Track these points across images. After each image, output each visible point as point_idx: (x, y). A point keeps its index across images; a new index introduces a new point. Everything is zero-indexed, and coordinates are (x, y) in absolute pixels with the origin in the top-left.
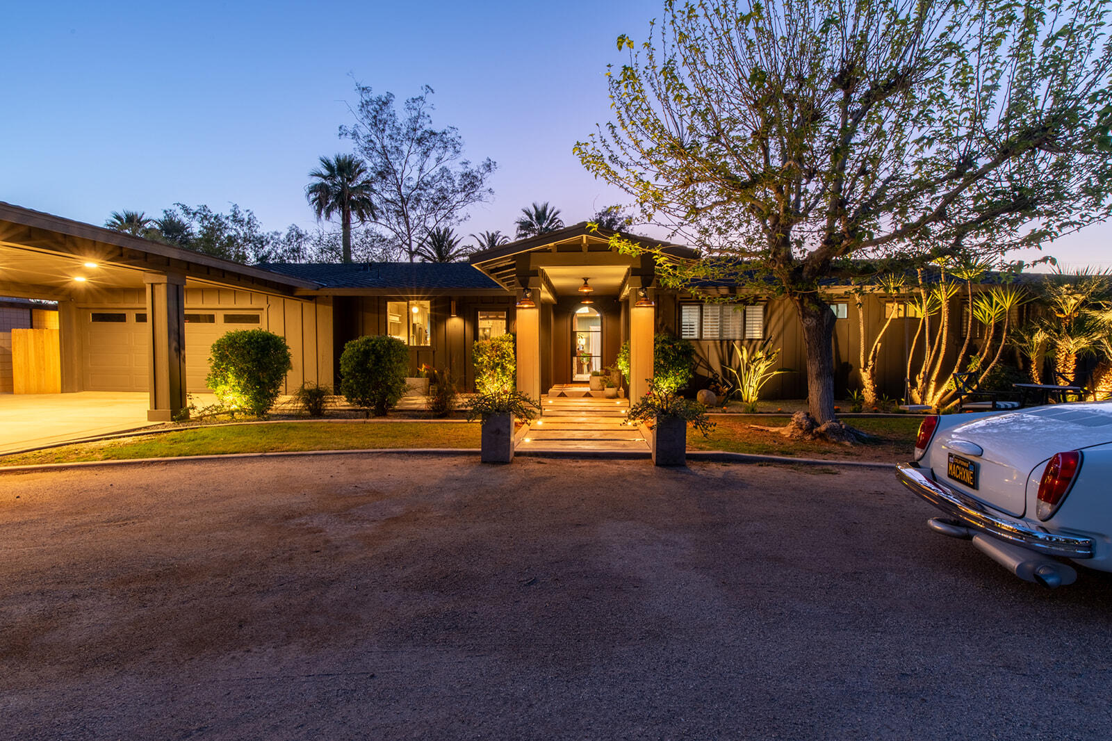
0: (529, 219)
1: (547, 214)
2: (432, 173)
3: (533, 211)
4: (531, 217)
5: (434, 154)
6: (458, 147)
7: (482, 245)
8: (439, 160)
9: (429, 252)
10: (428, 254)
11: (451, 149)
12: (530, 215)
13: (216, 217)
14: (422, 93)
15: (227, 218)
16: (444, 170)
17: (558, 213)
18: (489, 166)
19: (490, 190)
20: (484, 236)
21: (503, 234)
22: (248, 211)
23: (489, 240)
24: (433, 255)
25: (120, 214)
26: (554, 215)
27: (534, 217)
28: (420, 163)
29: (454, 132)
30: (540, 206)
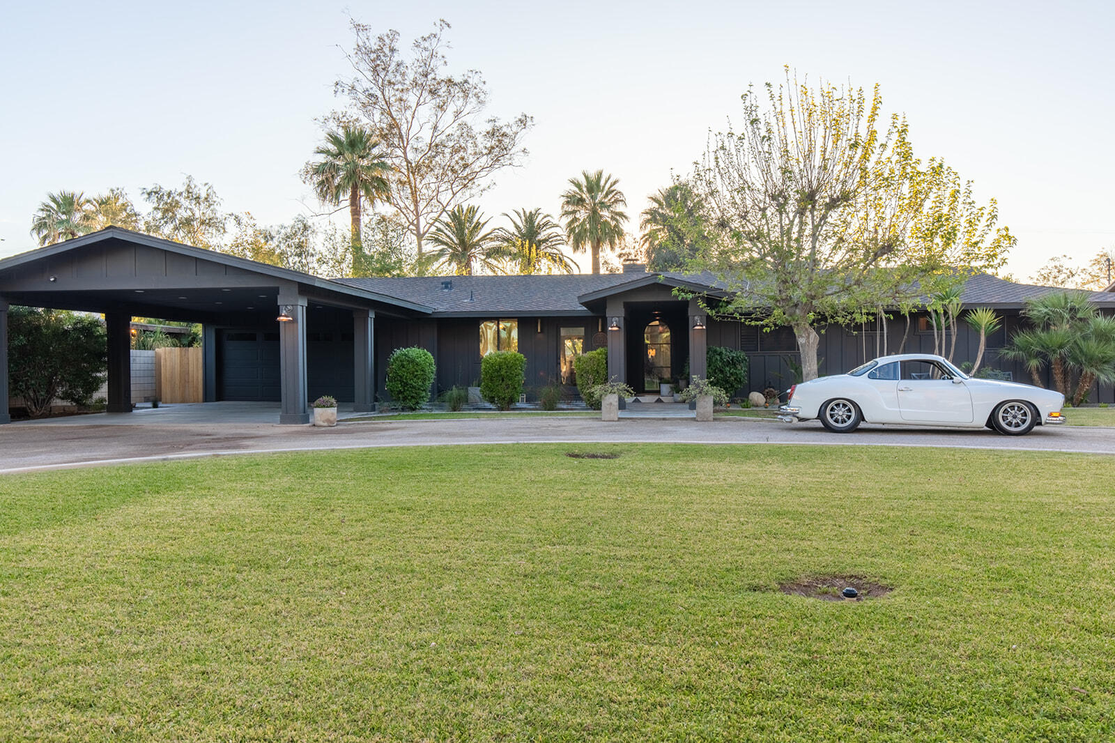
0: (576, 190)
1: (602, 183)
2: (448, 132)
3: (583, 182)
4: (580, 189)
5: (451, 109)
6: (482, 97)
7: (517, 227)
8: (458, 114)
9: (448, 237)
10: (446, 239)
11: (473, 100)
12: (578, 186)
13: (169, 195)
14: (436, 30)
15: (181, 194)
16: (463, 126)
17: (615, 183)
18: (523, 122)
19: (524, 151)
20: (518, 214)
21: (544, 211)
22: (206, 184)
23: (526, 220)
24: (451, 239)
25: (56, 196)
26: (611, 186)
27: (585, 189)
28: (433, 119)
29: (477, 77)
30: (592, 174)
